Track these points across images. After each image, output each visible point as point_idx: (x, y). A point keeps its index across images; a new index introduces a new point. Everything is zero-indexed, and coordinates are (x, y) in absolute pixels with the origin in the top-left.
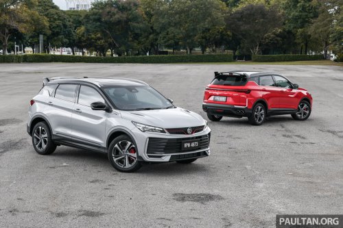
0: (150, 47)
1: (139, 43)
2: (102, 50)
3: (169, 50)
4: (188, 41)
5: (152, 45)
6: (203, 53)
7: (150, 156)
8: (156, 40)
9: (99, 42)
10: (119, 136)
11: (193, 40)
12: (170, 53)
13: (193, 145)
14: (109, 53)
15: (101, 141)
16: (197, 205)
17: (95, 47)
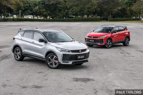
0: (65, 15)
1: (61, 13)
2: (46, 16)
3: (73, 16)
4: (81, 12)
5: (66, 14)
6: (88, 17)
7: (63, 62)
8: (68, 12)
9: (44, 13)
10: (50, 53)
11: (83, 12)
12: (74, 17)
13: (82, 57)
14: (48, 18)
15: (43, 56)
16: (83, 83)
17: (43, 15)
